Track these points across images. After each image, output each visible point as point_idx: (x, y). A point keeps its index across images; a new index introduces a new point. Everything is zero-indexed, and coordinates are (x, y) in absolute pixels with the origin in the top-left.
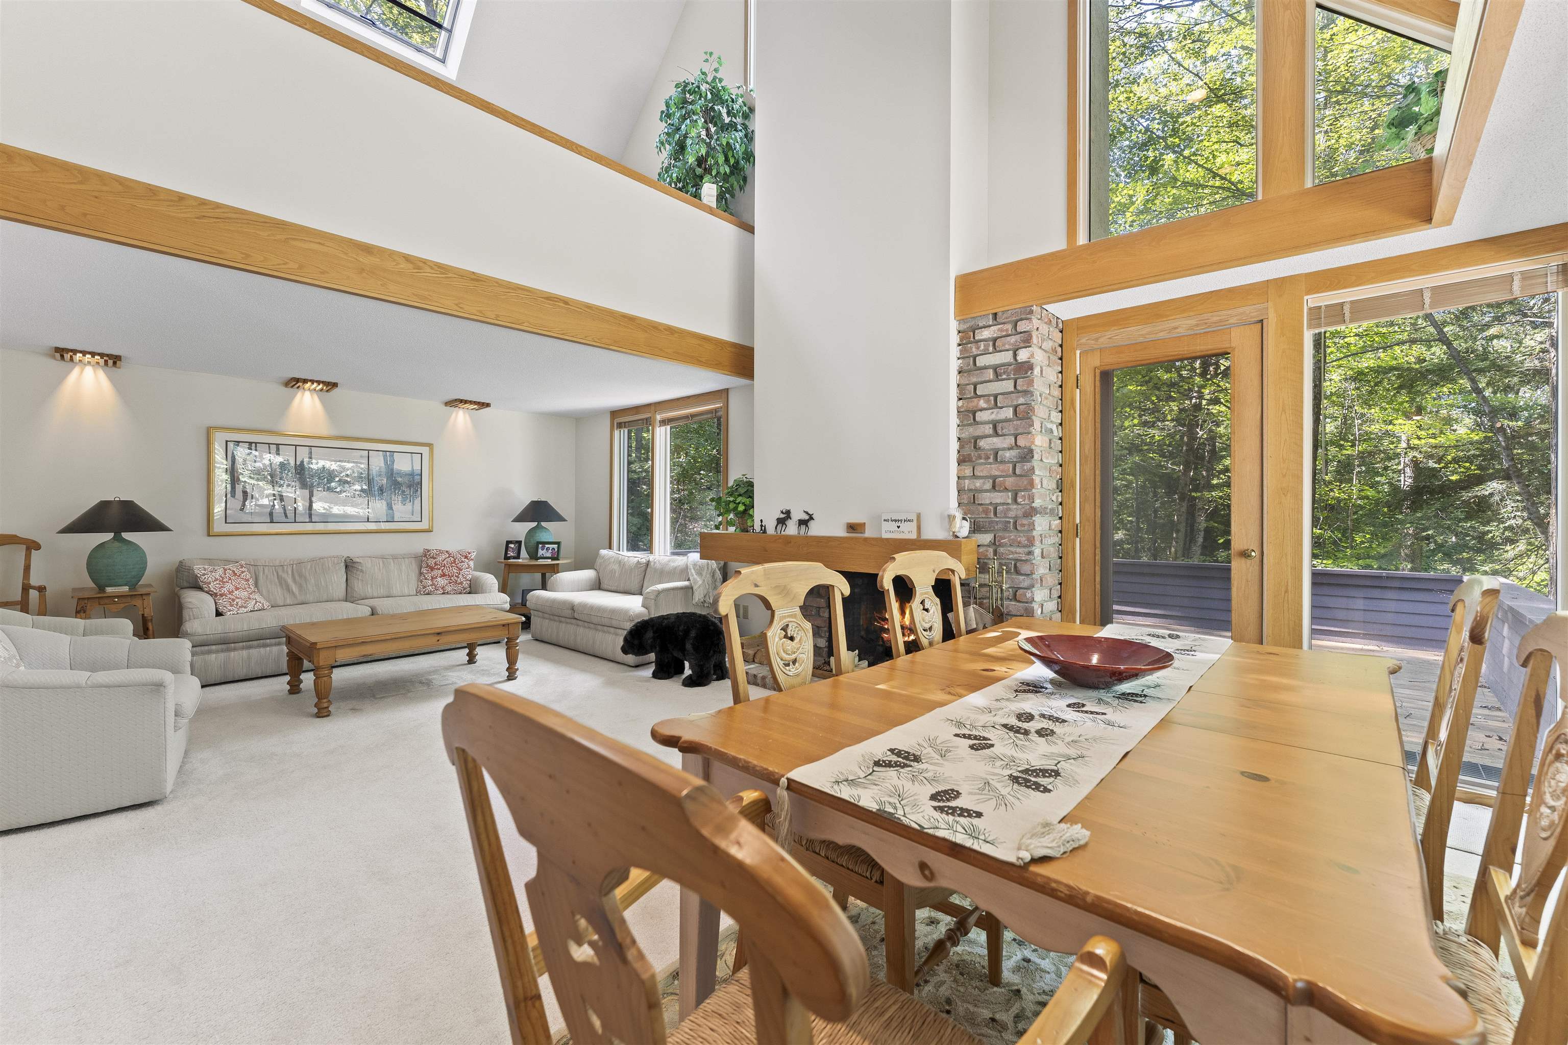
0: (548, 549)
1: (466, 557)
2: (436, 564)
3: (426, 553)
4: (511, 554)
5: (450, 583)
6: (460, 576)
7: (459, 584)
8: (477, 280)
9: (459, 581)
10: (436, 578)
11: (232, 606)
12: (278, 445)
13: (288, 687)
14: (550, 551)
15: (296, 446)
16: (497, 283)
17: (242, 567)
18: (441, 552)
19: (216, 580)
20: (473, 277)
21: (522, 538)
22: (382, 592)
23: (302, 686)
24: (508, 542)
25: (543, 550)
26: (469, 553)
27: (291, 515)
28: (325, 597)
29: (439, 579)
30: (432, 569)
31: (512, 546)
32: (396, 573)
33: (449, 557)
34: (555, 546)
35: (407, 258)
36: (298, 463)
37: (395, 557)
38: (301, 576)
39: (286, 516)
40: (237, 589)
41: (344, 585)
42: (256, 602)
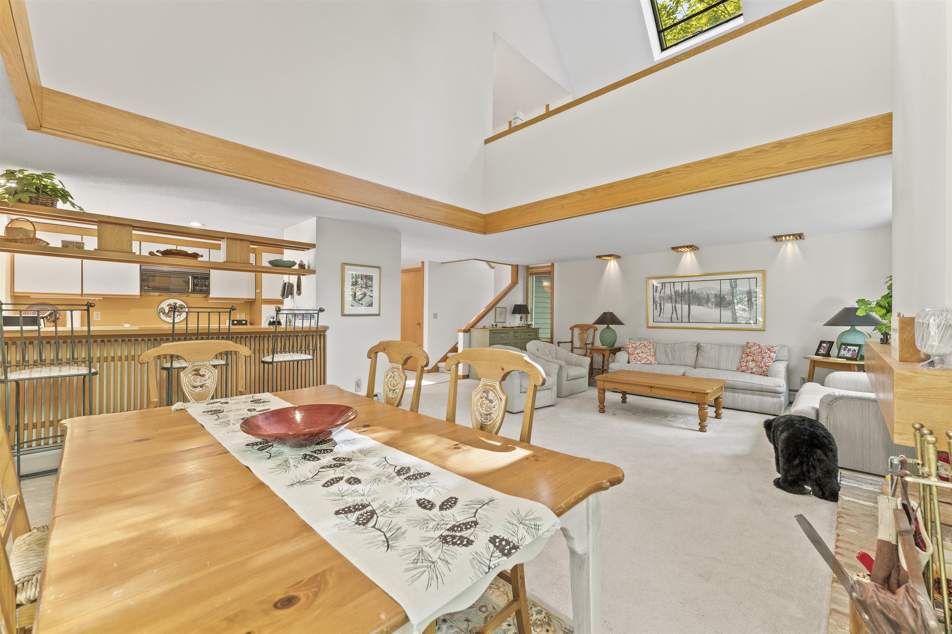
0: (849, 350)
1: (769, 350)
2: (750, 352)
3: (747, 345)
4: (822, 351)
5: (756, 366)
6: (762, 362)
7: (761, 368)
8: (611, 187)
9: (761, 366)
10: (749, 362)
11: (634, 360)
12: (674, 282)
13: (621, 399)
14: (851, 352)
15: (682, 282)
16: (622, 183)
17: (650, 343)
18: (755, 344)
19: (633, 347)
20: (608, 186)
21: (835, 340)
22: (714, 365)
23: (627, 400)
24: (822, 342)
25: (844, 350)
26: (772, 347)
27: (680, 318)
28: (683, 364)
29: (750, 363)
30: (748, 355)
31: (824, 345)
32: (725, 355)
33: (759, 348)
34: (856, 348)
35: (579, 193)
36: (683, 291)
37: (728, 346)
38: (673, 350)
39: (678, 320)
40: (642, 352)
41: (694, 359)
42: (648, 360)
